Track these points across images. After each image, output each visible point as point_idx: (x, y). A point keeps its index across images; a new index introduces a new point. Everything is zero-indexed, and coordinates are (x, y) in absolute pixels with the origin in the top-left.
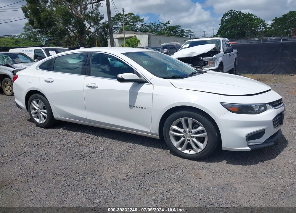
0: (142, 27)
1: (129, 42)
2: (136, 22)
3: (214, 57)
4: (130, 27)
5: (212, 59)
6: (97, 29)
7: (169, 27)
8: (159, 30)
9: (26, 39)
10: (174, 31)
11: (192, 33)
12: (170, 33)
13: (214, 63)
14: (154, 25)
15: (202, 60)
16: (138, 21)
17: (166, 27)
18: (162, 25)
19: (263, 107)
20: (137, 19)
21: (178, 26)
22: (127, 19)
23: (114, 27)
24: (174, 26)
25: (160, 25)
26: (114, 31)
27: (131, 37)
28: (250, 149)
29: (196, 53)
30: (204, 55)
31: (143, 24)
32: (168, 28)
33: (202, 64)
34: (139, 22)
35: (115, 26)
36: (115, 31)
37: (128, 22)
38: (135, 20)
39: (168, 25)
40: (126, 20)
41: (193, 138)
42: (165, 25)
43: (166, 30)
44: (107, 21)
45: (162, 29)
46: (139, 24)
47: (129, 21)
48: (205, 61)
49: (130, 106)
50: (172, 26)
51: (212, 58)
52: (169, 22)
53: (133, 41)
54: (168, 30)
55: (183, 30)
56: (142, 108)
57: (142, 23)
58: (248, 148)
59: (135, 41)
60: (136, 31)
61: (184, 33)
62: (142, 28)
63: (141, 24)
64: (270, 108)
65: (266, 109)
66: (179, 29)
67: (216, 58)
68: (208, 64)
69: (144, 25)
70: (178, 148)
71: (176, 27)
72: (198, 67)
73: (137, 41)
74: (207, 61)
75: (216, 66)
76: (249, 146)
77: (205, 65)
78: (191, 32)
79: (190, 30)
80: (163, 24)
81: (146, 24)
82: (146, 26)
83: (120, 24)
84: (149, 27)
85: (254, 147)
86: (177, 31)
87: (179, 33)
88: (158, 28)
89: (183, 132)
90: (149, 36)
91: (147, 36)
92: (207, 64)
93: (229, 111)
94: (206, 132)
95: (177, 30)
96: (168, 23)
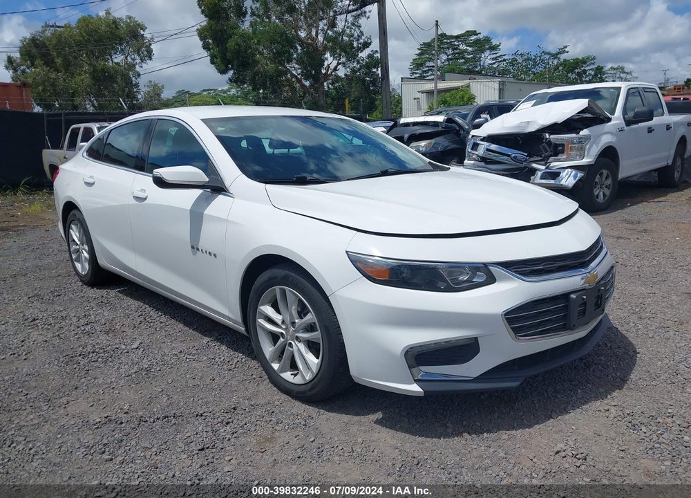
0: (494, 63)
1: (448, 99)
2: (483, 52)
3: (584, 132)
4: (465, 63)
5: (579, 138)
6: (354, 71)
7: (565, 60)
8: (539, 69)
9: (238, 97)
10: (576, 71)
11: (627, 73)
12: (567, 76)
13: (582, 149)
14: (526, 57)
15: (549, 143)
16: (488, 49)
17: (556, 62)
18: (547, 57)
19: (482, 274)
20: (483, 44)
21: (588, 58)
22: (461, 46)
23: (428, 67)
24: (578, 59)
25: (540, 57)
26: (428, 76)
27: (457, 89)
28: (421, 390)
29: (535, 122)
30: (554, 128)
31: (496, 57)
32: (561, 65)
33: (547, 152)
34: (488, 52)
35: (431, 64)
36: (429, 74)
37: (463, 52)
38: (479, 47)
39: (563, 57)
40: (456, 49)
41: (300, 342)
42: (555, 56)
43: (556, 68)
44: (377, 51)
45: (545, 67)
46: (489, 58)
47: (465, 51)
48: (556, 146)
49: (193, 247)
50: (574, 60)
51: (578, 136)
52: (567, 49)
53: (457, 97)
54: (560, 68)
55: (602, 68)
56: (210, 253)
57: (496, 53)
58: (415, 388)
59: (463, 97)
60: (479, 73)
61: (604, 77)
62: (495, 66)
63: (495, 56)
64: (504, 279)
65: (491, 280)
66: (592, 67)
67: (588, 138)
68: (566, 152)
69: (500, 60)
70: (273, 365)
71: (584, 62)
72: (539, 158)
73: (467, 96)
74: (563, 145)
75: (587, 158)
76: (417, 381)
77: (556, 154)
78: (624, 73)
79: (622, 68)
80: (549, 53)
81: (505, 57)
82: (504, 60)
83: (444, 57)
84: (513, 62)
85: (433, 387)
86: (585, 72)
87: (590, 74)
88: (535, 65)
89: (280, 323)
90: (501, 83)
91: (496, 86)
92: (563, 152)
93: (364, 276)
94: (319, 329)
95: (587, 69)
96: (563, 51)
